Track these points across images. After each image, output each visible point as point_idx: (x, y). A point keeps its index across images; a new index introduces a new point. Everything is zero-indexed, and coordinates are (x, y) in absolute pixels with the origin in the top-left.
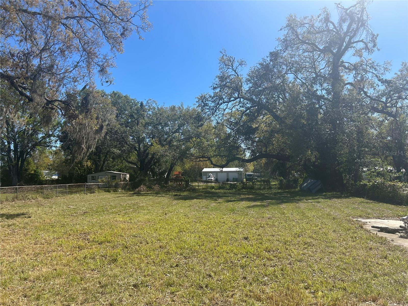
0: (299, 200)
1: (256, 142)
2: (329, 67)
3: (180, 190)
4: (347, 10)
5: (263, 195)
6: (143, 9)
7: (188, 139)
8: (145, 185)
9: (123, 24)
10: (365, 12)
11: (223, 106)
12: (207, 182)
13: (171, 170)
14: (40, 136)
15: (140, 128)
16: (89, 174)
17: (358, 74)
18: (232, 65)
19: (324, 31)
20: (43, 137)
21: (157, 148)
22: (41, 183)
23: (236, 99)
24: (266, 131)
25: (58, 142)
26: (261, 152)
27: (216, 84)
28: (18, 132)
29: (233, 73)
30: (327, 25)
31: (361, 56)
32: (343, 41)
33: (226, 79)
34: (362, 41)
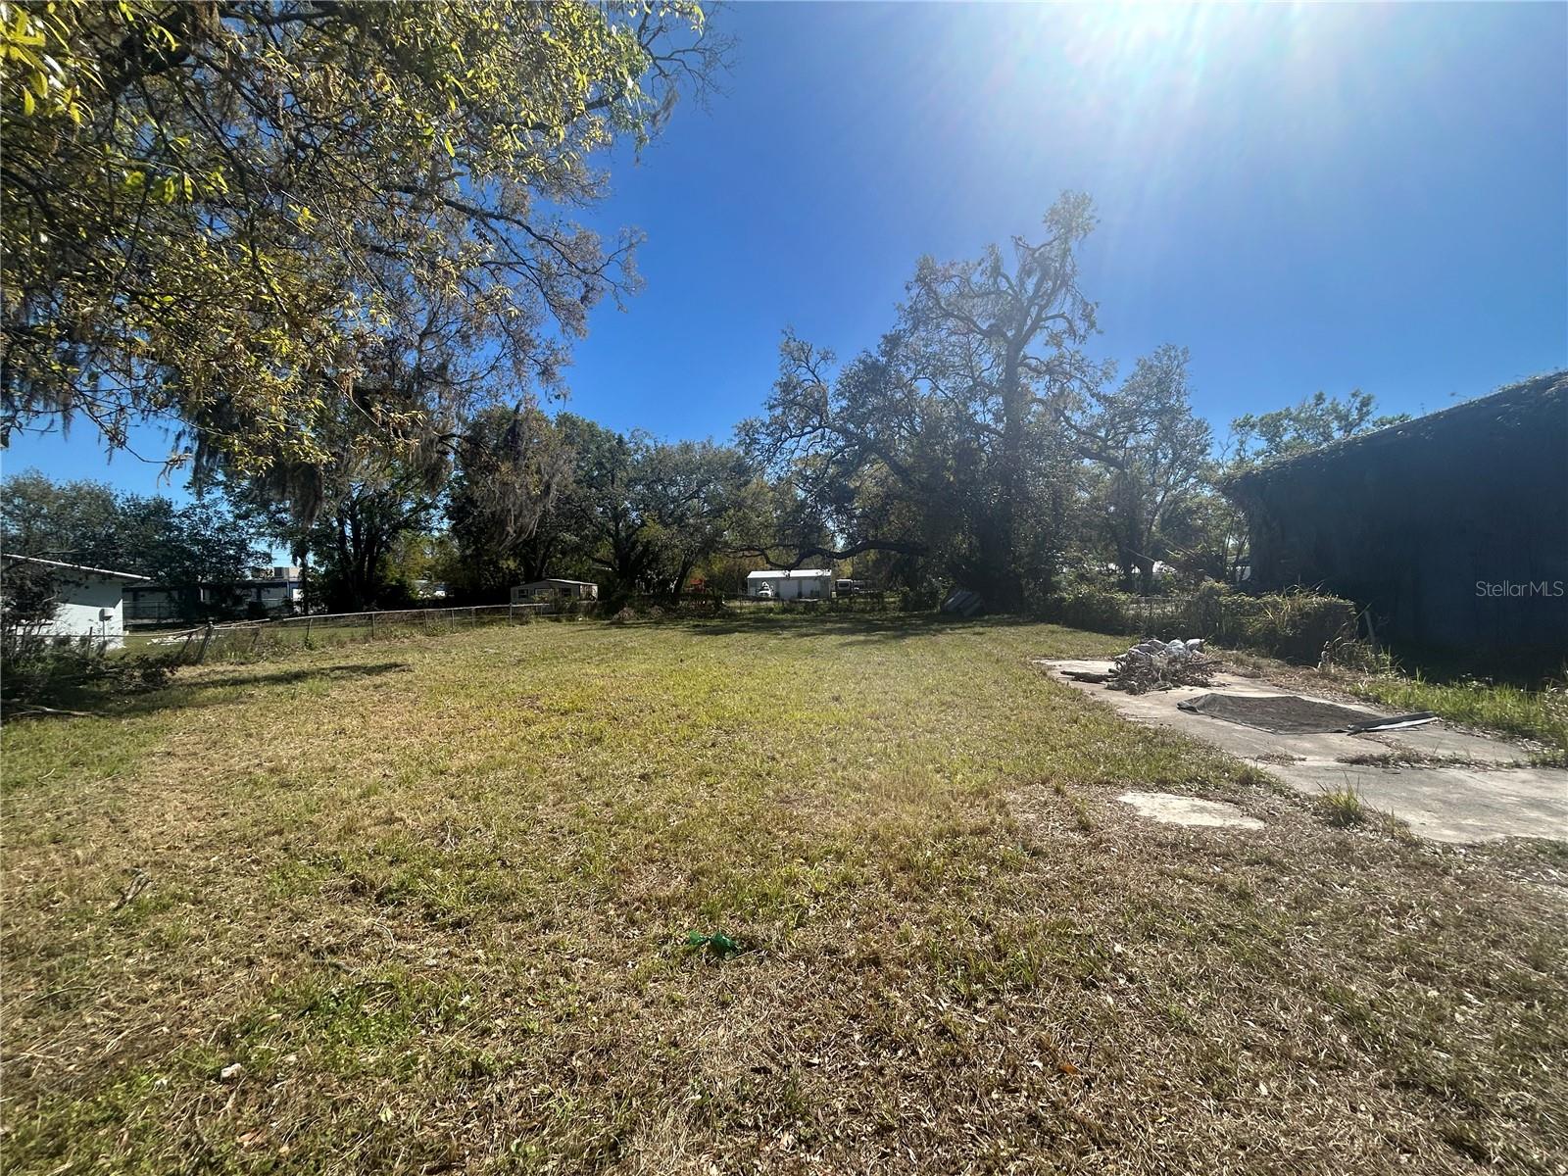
0: (940, 631)
1: (855, 517)
2: (999, 365)
3: (705, 616)
4: (1035, 251)
5: (868, 622)
6: (626, 250)
7: (718, 512)
8: (631, 606)
9: (585, 278)
10: (1069, 259)
11: (790, 444)
12: (760, 599)
13: (683, 576)
14: (407, 506)
15: (618, 489)
16: (513, 585)
17: (1055, 381)
18: (807, 358)
19: (990, 293)
20: (410, 510)
21: (655, 532)
22: (412, 604)
23: (815, 429)
24: (877, 495)
25: (446, 520)
26: (866, 538)
27: (775, 399)
28: (360, 501)
29: (810, 376)
30: (995, 282)
31: (1059, 345)
32: (1028, 314)
33: (795, 388)
34: (1062, 316)
